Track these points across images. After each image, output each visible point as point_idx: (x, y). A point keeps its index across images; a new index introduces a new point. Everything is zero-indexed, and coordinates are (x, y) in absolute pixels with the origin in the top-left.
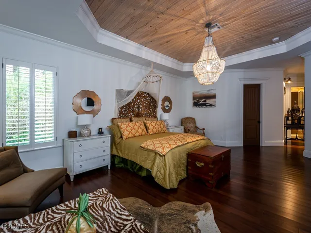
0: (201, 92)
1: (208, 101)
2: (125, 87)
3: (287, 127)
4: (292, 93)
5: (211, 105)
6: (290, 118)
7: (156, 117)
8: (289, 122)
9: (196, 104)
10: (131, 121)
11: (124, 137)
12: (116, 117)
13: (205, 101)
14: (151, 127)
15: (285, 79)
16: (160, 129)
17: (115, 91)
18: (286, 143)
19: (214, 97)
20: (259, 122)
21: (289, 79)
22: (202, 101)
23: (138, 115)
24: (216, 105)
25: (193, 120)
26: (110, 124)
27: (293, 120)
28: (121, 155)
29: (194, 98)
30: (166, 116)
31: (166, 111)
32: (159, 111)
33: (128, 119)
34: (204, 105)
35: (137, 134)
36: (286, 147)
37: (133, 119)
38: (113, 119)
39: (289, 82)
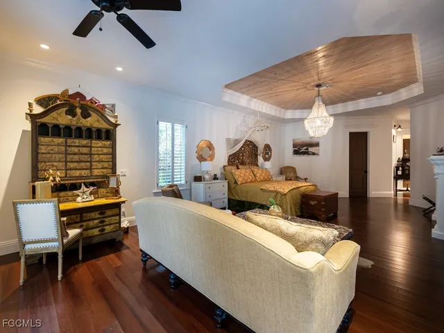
0: (302, 140)
1: (311, 149)
2: (232, 136)
3: (397, 178)
4: (404, 140)
5: (314, 154)
6: (400, 169)
7: (257, 165)
8: (400, 173)
9: (296, 152)
10: (238, 168)
11: (239, 183)
12: (226, 164)
13: (307, 149)
14: (258, 175)
15: (395, 126)
16: (266, 177)
17: (225, 140)
18: (396, 195)
19: (317, 145)
20: (366, 172)
21: (400, 127)
22: (303, 149)
23: (243, 163)
24: (320, 154)
25: (293, 169)
26: (223, 171)
27: (403, 171)
28: (237, 198)
29: (294, 146)
30: (268, 165)
31: (266, 159)
32: (260, 159)
33: (236, 167)
34: (306, 153)
35: (249, 180)
36: (396, 199)
37: (240, 167)
38: (224, 166)
39: (399, 129)
